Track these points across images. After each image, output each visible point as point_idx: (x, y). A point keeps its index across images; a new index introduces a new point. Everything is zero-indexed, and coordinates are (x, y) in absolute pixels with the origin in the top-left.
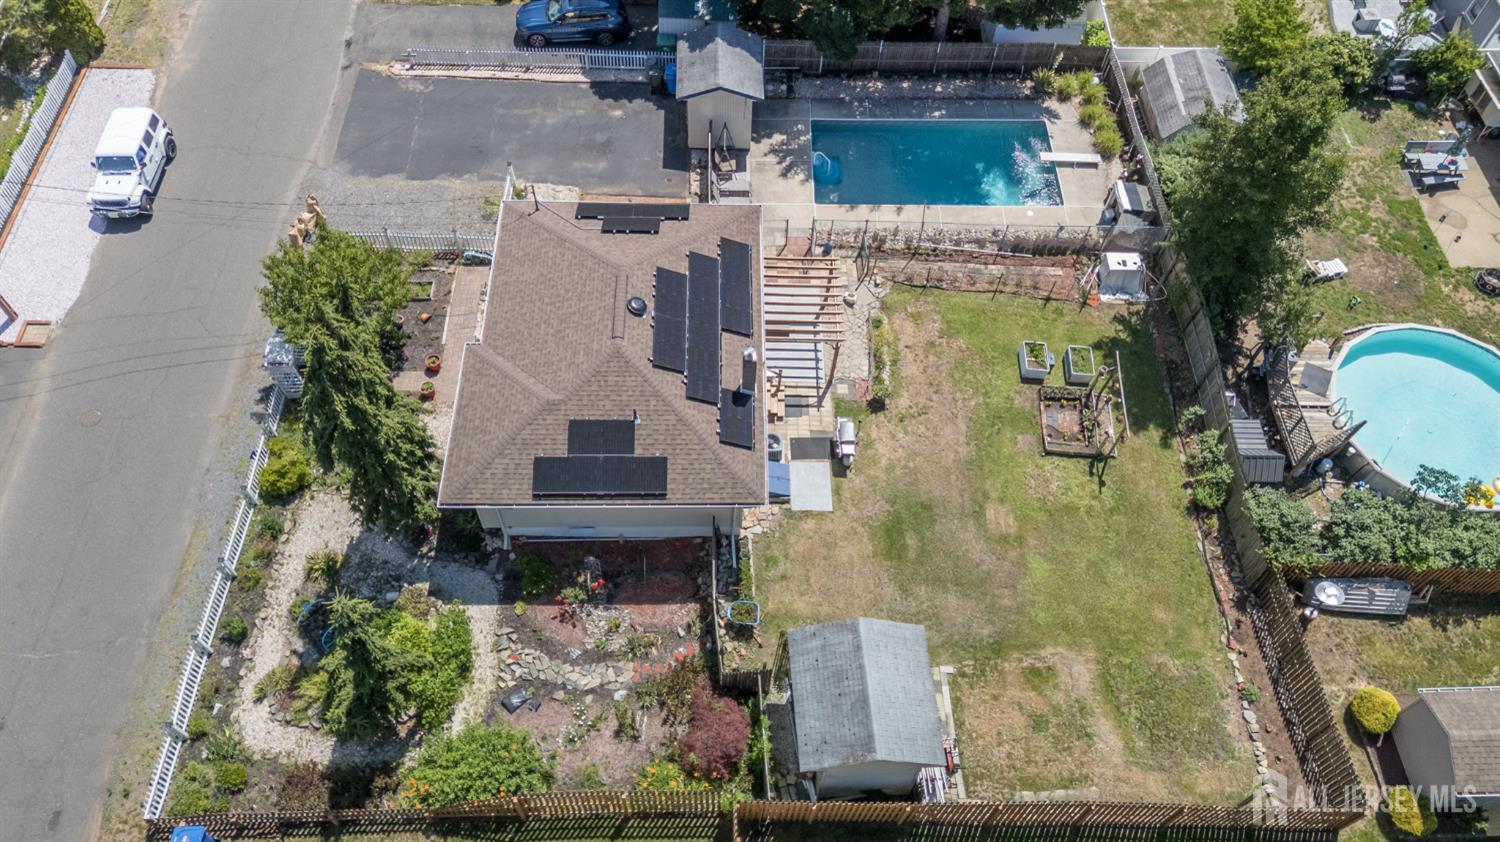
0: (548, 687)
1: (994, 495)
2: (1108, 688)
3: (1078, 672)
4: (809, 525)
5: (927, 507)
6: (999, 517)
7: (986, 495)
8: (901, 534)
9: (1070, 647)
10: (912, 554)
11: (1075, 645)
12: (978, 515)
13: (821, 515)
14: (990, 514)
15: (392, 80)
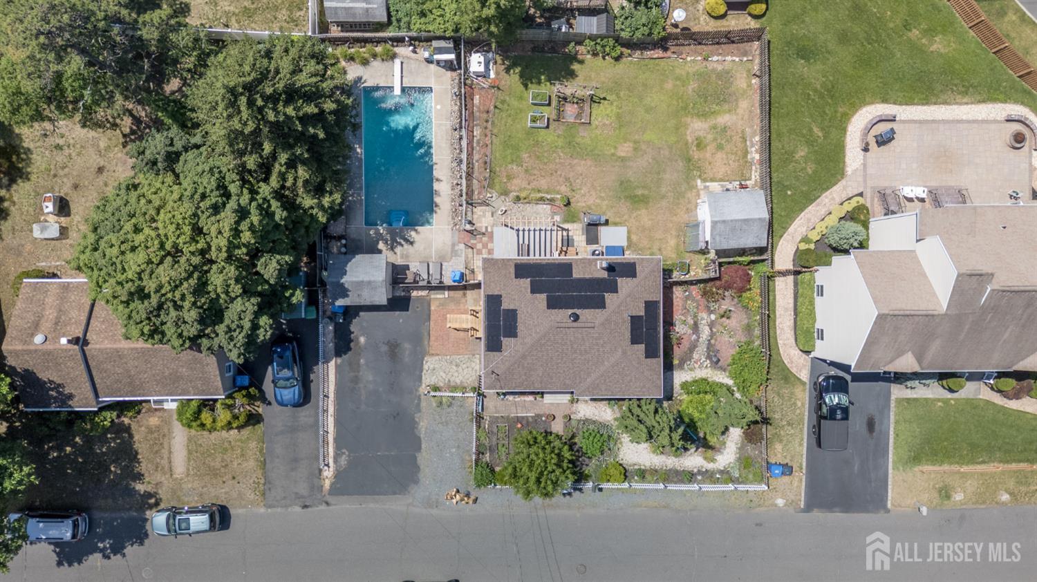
0: (710, 346)
1: (613, 151)
2: (704, 115)
3: (697, 127)
4: (634, 238)
5: (622, 183)
6: (625, 150)
7: (613, 155)
8: (636, 196)
9: (687, 129)
10: (646, 192)
11: (686, 126)
12: (623, 159)
13: (629, 232)
14: (623, 154)
15: (338, 475)
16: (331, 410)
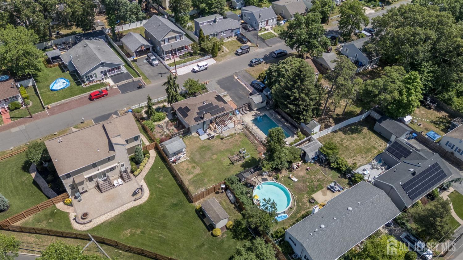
0: (163, 128)
2: (198, 175)
3: (197, 171)
4: (199, 139)
5: (210, 149)
6: (215, 157)
7: (217, 154)
8: (204, 148)
9: (200, 169)
10: (202, 150)
11: (201, 170)
12: (213, 155)
13: (201, 140)
15: (234, 78)
16: (244, 86)
